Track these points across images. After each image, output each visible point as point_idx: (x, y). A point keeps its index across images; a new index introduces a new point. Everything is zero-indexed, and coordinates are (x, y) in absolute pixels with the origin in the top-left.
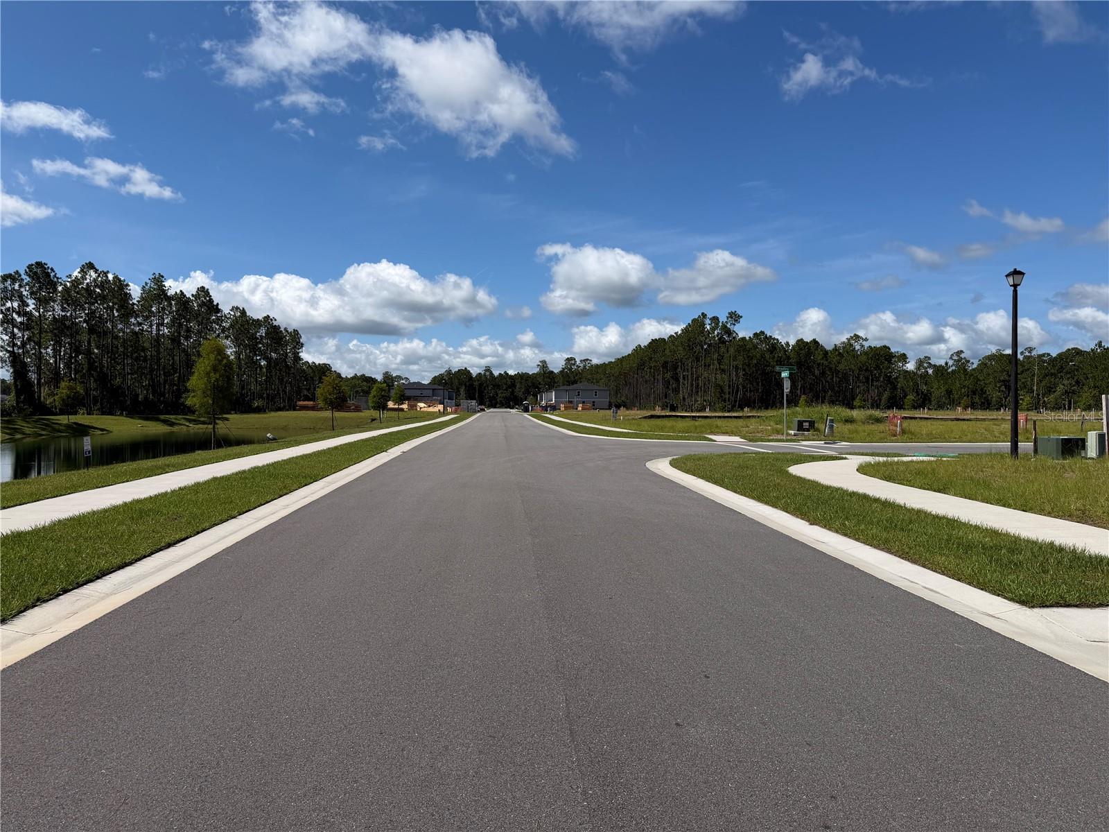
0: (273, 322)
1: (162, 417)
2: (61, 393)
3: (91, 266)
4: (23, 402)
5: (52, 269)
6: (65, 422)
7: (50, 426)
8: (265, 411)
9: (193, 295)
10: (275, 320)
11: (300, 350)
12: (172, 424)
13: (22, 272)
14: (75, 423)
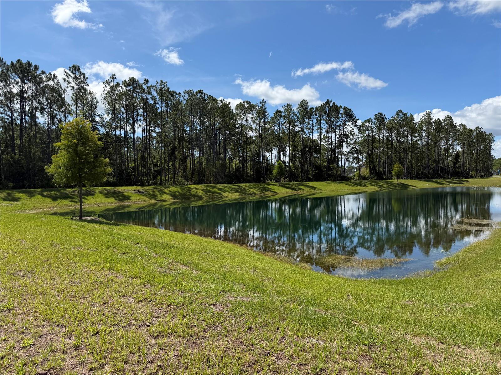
0: (481, 130)
1: (434, 180)
2: (395, 170)
3: (400, 111)
4: (372, 174)
5: (384, 115)
6: (397, 182)
7: (391, 184)
8: (476, 178)
9: (443, 120)
10: (482, 129)
11: (493, 144)
12: (441, 184)
13: (372, 118)
14: (401, 183)
